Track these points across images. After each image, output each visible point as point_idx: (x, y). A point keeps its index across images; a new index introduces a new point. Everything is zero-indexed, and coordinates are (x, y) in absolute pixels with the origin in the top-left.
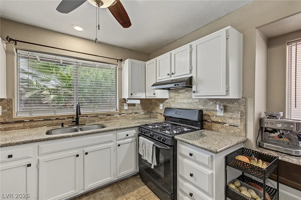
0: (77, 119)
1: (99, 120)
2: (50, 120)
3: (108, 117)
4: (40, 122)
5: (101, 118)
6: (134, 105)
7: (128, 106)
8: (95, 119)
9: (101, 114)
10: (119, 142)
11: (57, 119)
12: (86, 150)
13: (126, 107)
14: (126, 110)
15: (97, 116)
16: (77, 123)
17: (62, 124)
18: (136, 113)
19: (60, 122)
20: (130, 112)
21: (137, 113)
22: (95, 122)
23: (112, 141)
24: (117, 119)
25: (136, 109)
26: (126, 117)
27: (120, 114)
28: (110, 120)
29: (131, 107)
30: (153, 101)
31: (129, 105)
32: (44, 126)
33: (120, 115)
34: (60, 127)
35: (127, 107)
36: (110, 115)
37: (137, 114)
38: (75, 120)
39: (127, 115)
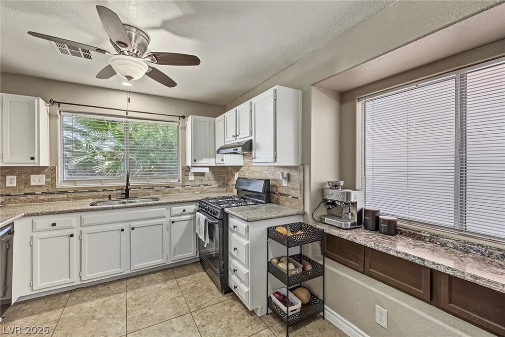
0: (127, 190)
1: (155, 193)
2: (96, 191)
3: (167, 190)
4: (84, 193)
5: (157, 191)
6: (203, 174)
7: (194, 176)
8: (150, 191)
9: (157, 186)
10: (173, 219)
11: (103, 190)
12: (133, 224)
13: (191, 178)
14: (191, 181)
15: (152, 188)
16: (127, 195)
17: (110, 197)
18: (205, 185)
19: (108, 193)
20: (198, 183)
21: (207, 185)
22: (149, 195)
23: (165, 217)
24: (180, 193)
25: (206, 180)
26: (191, 190)
27: (183, 187)
28: (170, 193)
29: (198, 177)
30: (230, 169)
31: (196, 174)
32: (89, 198)
33: (183, 188)
34: (107, 199)
35: (193, 177)
36: (169, 187)
37: (207, 187)
38: (124, 192)
39: (193, 187)
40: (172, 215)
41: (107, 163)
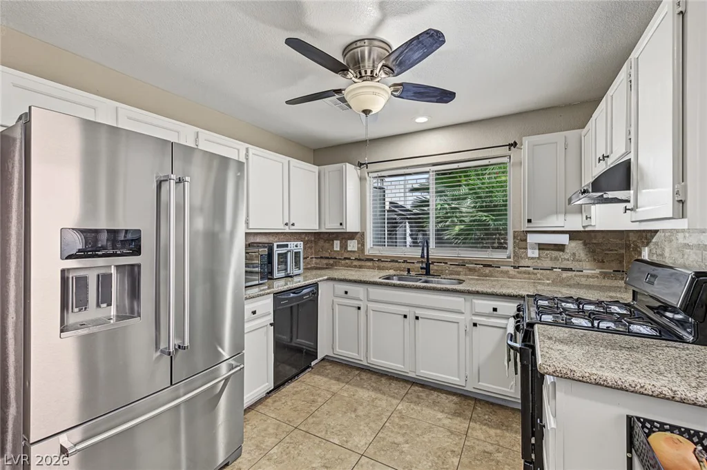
0: (428, 265)
1: (468, 273)
2: (397, 262)
3: (487, 270)
4: (387, 263)
5: (470, 269)
6: (560, 248)
7: (539, 249)
8: (461, 269)
9: (471, 262)
11: (405, 262)
12: (419, 312)
13: (533, 253)
14: (532, 258)
15: (462, 264)
16: (427, 271)
17: (409, 270)
18: (564, 269)
19: (409, 266)
20: (547, 263)
21: (570, 270)
22: (459, 275)
24: (509, 278)
25: (568, 260)
26: (533, 276)
27: (515, 267)
28: (491, 276)
29: (548, 252)
31: (542, 247)
32: (390, 269)
33: (517, 270)
34: (406, 273)
35: (537, 251)
36: (490, 266)
37: (570, 274)
38: (424, 266)
39: (536, 271)
40: (474, 313)
41: (457, 228)
